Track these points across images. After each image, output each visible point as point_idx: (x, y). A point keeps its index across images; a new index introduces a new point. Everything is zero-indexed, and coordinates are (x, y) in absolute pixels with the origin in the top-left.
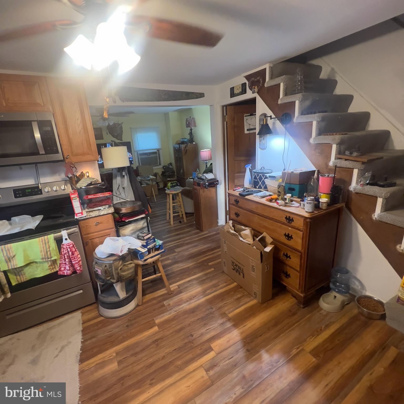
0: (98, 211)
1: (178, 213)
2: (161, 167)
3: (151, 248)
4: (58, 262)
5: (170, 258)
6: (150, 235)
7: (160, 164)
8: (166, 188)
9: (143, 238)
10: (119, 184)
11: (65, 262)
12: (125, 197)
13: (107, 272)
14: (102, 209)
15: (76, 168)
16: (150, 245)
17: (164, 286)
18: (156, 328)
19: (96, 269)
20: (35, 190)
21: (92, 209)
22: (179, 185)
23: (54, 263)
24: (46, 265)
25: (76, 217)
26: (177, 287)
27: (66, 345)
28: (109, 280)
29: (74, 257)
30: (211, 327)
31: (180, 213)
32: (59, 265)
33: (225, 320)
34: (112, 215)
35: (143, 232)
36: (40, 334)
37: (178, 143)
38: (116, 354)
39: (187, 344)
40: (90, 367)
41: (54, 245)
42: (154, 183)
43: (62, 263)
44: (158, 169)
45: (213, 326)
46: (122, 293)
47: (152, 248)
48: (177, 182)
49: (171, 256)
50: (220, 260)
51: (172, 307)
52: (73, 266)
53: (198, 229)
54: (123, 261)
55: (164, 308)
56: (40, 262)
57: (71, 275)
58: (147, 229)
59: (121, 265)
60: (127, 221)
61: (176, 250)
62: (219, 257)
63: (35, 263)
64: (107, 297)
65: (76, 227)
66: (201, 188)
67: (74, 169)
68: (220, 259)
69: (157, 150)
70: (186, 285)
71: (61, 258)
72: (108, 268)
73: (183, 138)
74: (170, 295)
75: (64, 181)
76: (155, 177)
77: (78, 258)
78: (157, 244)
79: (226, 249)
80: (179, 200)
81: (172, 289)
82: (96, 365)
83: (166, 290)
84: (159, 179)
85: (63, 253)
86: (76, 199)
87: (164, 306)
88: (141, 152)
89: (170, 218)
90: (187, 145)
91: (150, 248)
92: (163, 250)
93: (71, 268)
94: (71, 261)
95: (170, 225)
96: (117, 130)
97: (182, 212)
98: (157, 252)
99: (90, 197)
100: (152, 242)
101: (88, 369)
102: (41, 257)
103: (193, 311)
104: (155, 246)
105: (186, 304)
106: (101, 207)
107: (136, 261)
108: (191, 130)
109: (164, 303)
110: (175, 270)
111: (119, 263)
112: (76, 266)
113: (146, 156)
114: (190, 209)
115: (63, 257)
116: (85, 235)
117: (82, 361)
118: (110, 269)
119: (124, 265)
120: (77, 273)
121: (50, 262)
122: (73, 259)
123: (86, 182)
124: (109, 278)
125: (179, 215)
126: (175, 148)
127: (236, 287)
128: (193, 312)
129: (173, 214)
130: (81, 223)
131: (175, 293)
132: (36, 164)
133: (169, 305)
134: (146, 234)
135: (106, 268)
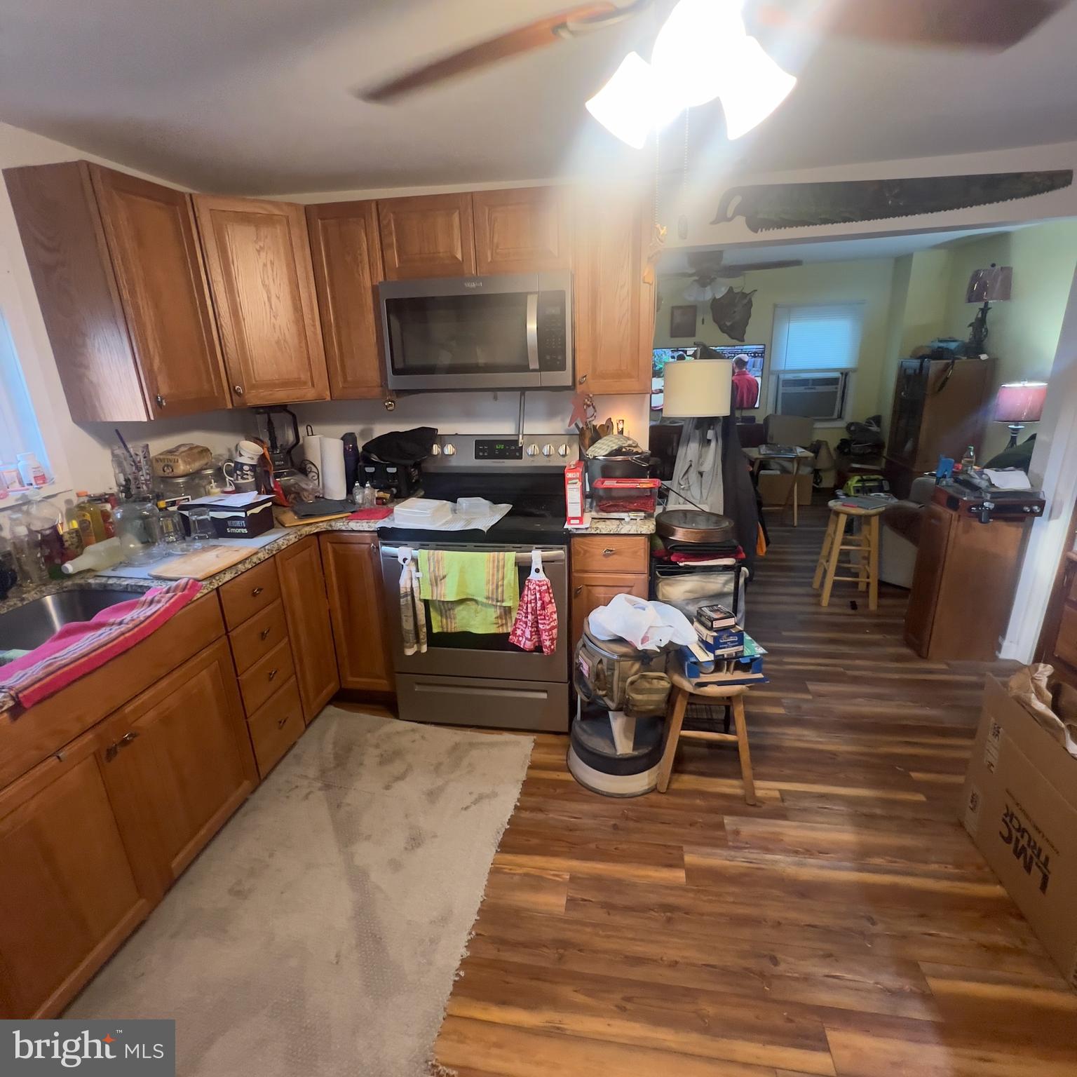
0: (618, 521)
1: (856, 575)
2: (842, 424)
3: (725, 656)
4: (514, 615)
5: (783, 701)
6: (731, 622)
7: (840, 417)
8: (839, 492)
9: (710, 624)
10: (691, 461)
11: (526, 620)
12: (699, 498)
13: (602, 676)
14: (627, 519)
15: (594, 407)
16: (724, 648)
17: (738, 775)
18: (680, 875)
19: (581, 660)
20: (510, 448)
21: (605, 515)
22: (886, 487)
23: (505, 614)
24: (492, 614)
25: (566, 526)
26: (777, 794)
27: (488, 796)
28: (601, 697)
29: (544, 616)
30: (849, 976)
31: (862, 580)
32: (514, 620)
33: (907, 988)
34: (647, 539)
35: (715, 608)
36: (456, 747)
37: (921, 354)
38: (570, 878)
39: (752, 975)
40: (512, 872)
41: (513, 577)
42: (806, 471)
43: (521, 620)
44: (830, 432)
45: (857, 978)
46: (624, 740)
47: (729, 660)
48: (881, 477)
49: (789, 697)
50: (960, 779)
51: (743, 845)
52: (539, 634)
53: (908, 644)
54: (643, 664)
55: (720, 833)
56: (483, 605)
57: (531, 651)
58: (731, 600)
59: (636, 674)
60: (681, 564)
61: (812, 687)
62: (958, 766)
63: (474, 603)
64: (590, 735)
65: (561, 549)
66: (959, 516)
67: (590, 411)
68: (961, 774)
69: (842, 374)
70: (806, 804)
71: (521, 608)
72: (605, 668)
73: (946, 337)
74: (749, 806)
75: (567, 436)
76: (812, 455)
77: (551, 620)
78: (747, 653)
79: (993, 755)
80: (868, 536)
81: (759, 793)
82: (526, 875)
83: (742, 788)
84: (824, 462)
85: (526, 599)
86: (576, 483)
87: (721, 826)
88: (790, 376)
89: (822, 585)
90: (953, 362)
91: (723, 655)
92: (760, 676)
93: (534, 637)
94: (537, 622)
95: (819, 604)
96: (735, 312)
97: (869, 576)
98: (740, 675)
99: (609, 483)
100: (732, 642)
101: (510, 873)
102: (485, 594)
103: (805, 891)
104: (739, 655)
105: (789, 859)
106: (626, 514)
107: (677, 679)
108: (985, 311)
109: (725, 821)
110: (787, 744)
111: (632, 665)
112: (545, 636)
113: (801, 389)
114: (901, 574)
115: (525, 608)
116: (578, 571)
117: (505, 846)
118: (609, 673)
119: (643, 677)
120: (543, 652)
121: (500, 609)
122: (541, 619)
123: (609, 446)
124: (604, 692)
125: (856, 584)
126: (905, 370)
127: (997, 901)
128: (803, 895)
129: (836, 575)
130: (575, 541)
131: (764, 807)
132: (523, 390)
133: (737, 833)
134: (722, 615)
135: (600, 666)
